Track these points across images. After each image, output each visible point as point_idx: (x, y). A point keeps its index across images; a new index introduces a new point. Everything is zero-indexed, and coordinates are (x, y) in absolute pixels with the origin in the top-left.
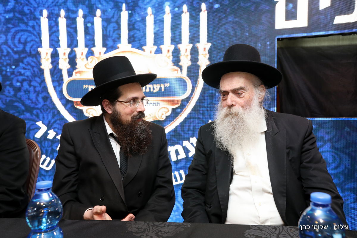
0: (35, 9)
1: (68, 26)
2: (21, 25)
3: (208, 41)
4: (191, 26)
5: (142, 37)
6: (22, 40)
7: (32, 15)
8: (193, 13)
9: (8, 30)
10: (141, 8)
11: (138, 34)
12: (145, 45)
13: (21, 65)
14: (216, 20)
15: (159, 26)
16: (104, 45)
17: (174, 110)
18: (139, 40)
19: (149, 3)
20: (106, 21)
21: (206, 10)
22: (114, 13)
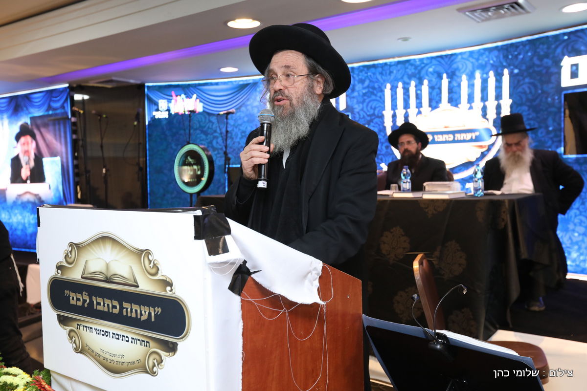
0: (382, 84)
1: (404, 94)
2: (372, 96)
3: (510, 98)
4: (496, 87)
5: (457, 98)
6: (373, 107)
7: (380, 89)
8: (498, 78)
9: (364, 101)
10: (458, 76)
11: (455, 96)
12: (460, 103)
13: (372, 124)
14: (516, 82)
15: (471, 89)
16: (430, 106)
17: (482, 153)
18: (456, 100)
19: (463, 72)
20: (432, 88)
21: (508, 74)
22: (437, 82)
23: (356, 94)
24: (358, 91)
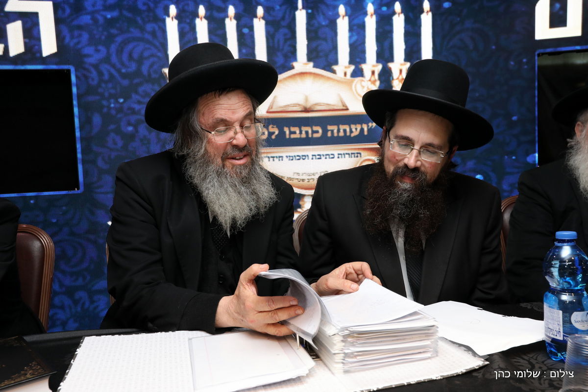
0: (157, 4)
1: (211, 32)
2: (132, 30)
4: (407, 35)
5: (330, 51)
6: (135, 56)
7: (151, 14)
8: (411, 15)
9: (111, 38)
10: (327, 6)
11: (324, 46)
12: (335, 63)
13: (135, 97)
14: (447, 26)
15: (358, 34)
18: (327, 56)
20: (273, 24)
21: (431, 10)
22: (285, 13)
23: (86, 19)
24: (92, 13)
